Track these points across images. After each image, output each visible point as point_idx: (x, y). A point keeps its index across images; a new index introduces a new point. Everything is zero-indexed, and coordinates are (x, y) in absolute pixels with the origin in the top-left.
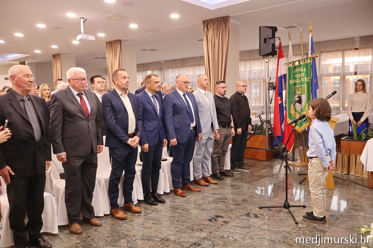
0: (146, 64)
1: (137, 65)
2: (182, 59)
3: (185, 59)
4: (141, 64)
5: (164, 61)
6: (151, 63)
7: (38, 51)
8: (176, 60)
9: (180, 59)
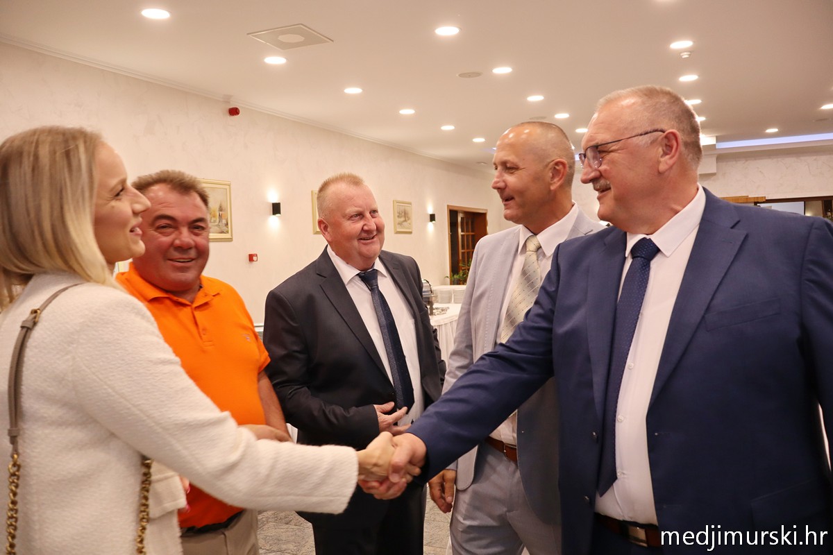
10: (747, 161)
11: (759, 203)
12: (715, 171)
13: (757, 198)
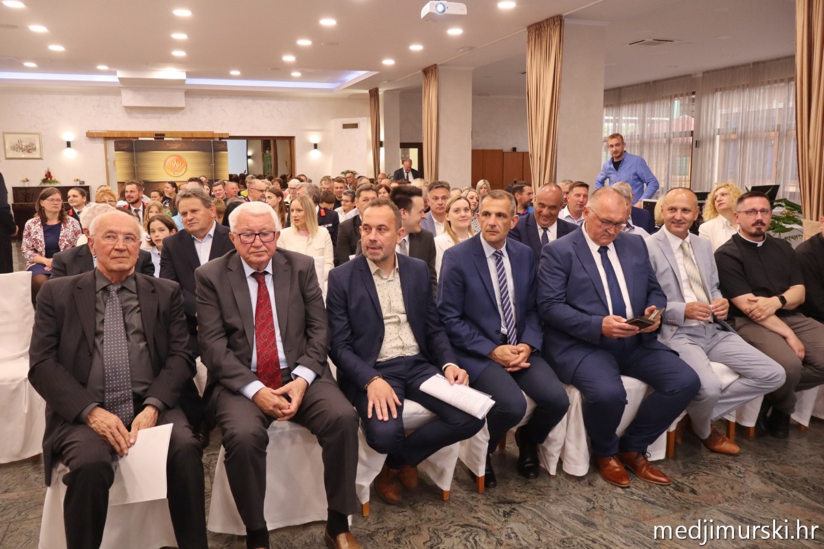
0: (655, 82)
1: (605, 91)
2: (754, 64)
3: (764, 62)
4: (641, 84)
5: (704, 73)
6: (667, 79)
7: (389, 62)
8: (737, 67)
9: (749, 65)
10: (211, 98)
11: (223, 139)
12: (184, 106)
13: (222, 134)
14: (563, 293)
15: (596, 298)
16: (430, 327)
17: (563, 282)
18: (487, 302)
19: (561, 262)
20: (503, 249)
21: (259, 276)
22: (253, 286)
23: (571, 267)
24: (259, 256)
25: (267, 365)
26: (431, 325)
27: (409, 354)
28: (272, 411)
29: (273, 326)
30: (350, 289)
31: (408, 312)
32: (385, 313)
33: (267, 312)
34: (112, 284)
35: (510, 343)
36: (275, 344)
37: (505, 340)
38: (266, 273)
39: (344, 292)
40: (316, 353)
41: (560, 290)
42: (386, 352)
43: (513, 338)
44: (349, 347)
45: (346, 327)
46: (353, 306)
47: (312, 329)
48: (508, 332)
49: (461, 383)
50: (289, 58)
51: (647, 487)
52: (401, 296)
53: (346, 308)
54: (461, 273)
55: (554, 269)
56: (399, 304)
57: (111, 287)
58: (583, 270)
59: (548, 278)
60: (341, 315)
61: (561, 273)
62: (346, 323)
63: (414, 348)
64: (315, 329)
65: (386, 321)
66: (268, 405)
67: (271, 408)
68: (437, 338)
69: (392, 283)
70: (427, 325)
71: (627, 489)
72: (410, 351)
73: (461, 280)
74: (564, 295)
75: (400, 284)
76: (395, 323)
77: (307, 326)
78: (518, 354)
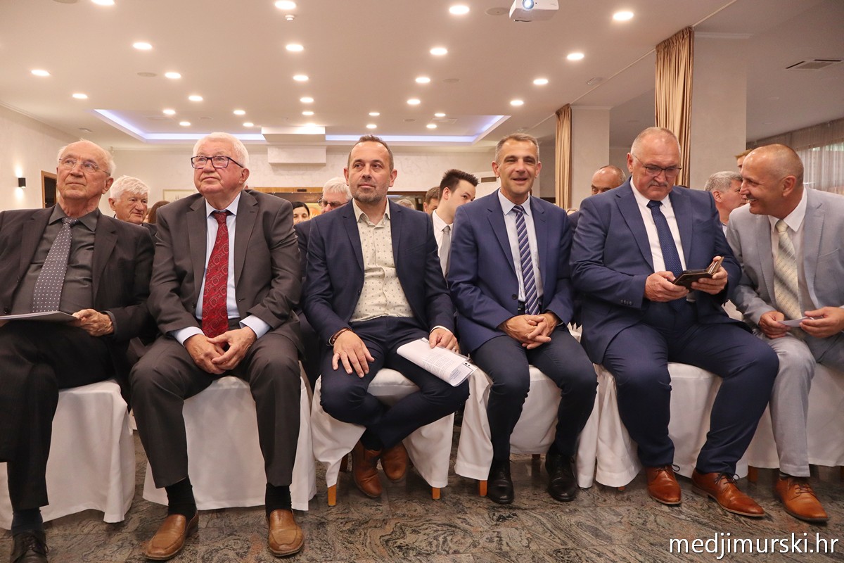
12: (325, 162)
14: (599, 255)
15: (639, 259)
16: (430, 287)
17: (599, 242)
18: (501, 263)
19: (598, 216)
20: (526, 205)
21: (220, 216)
22: (212, 227)
23: (609, 223)
24: (210, 183)
25: (213, 312)
26: (431, 285)
27: (395, 315)
28: (202, 360)
29: (226, 270)
30: (329, 237)
31: (398, 265)
32: (367, 264)
33: (223, 255)
34: (67, 217)
35: (529, 313)
36: (225, 290)
37: (522, 309)
38: (229, 213)
39: (322, 239)
40: (274, 303)
41: (595, 250)
42: (366, 310)
43: (534, 306)
44: (324, 301)
45: (324, 279)
46: (331, 255)
47: (276, 279)
48: (527, 300)
49: (445, 346)
50: (414, 102)
51: (705, 507)
52: (391, 246)
53: (324, 258)
54: (472, 231)
55: (590, 226)
56: (387, 255)
57: (66, 220)
58: (625, 225)
59: (583, 238)
60: (319, 265)
61: (597, 230)
62: (323, 274)
63: (403, 309)
64: (279, 279)
65: (367, 274)
66: (199, 353)
67: (202, 357)
68: (436, 301)
69: (380, 231)
70: (426, 286)
71: (677, 508)
72: (396, 311)
73: (471, 237)
74: (600, 257)
75: (390, 233)
76: (379, 277)
77: (270, 275)
78: (537, 325)
